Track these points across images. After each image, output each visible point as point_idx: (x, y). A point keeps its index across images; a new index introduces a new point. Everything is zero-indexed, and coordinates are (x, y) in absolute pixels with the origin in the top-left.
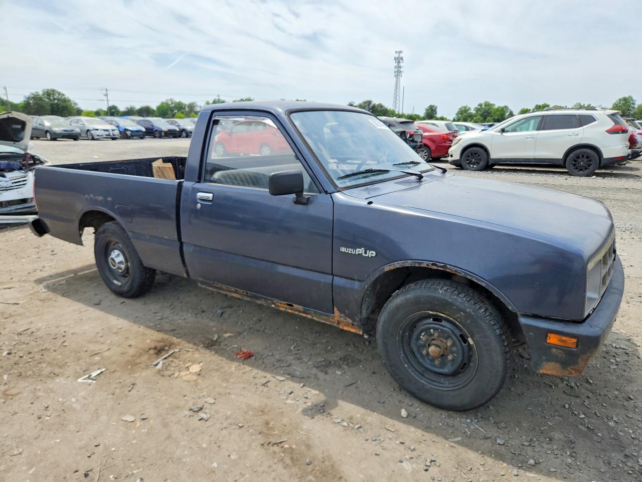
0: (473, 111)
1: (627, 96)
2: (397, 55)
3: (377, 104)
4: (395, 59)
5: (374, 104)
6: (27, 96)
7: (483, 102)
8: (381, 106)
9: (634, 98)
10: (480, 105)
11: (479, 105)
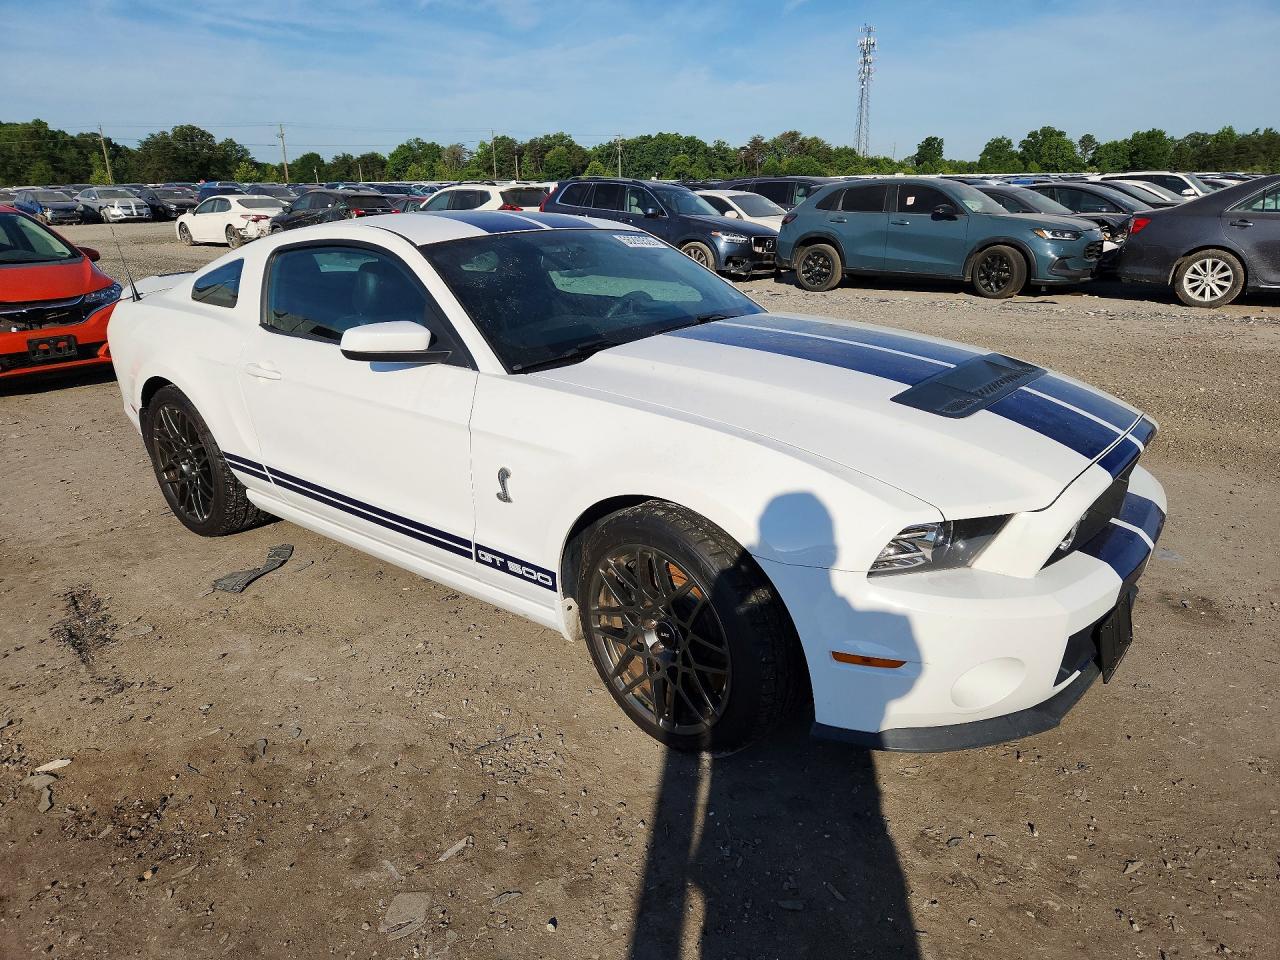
0: (1016, 148)
2: (863, 37)
3: (809, 138)
5: (804, 139)
6: (144, 139)
7: (1038, 128)
8: (815, 140)
10: (1033, 135)
11: (1029, 136)
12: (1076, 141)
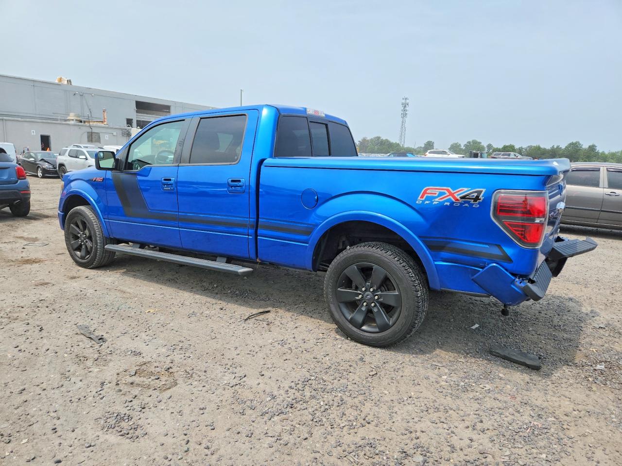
0: (463, 147)
1: (574, 142)
2: (404, 101)
3: (384, 139)
4: (402, 104)
5: (382, 139)
7: (471, 140)
8: (387, 140)
9: (581, 143)
10: (469, 142)
11: (467, 143)
12: (485, 146)
